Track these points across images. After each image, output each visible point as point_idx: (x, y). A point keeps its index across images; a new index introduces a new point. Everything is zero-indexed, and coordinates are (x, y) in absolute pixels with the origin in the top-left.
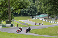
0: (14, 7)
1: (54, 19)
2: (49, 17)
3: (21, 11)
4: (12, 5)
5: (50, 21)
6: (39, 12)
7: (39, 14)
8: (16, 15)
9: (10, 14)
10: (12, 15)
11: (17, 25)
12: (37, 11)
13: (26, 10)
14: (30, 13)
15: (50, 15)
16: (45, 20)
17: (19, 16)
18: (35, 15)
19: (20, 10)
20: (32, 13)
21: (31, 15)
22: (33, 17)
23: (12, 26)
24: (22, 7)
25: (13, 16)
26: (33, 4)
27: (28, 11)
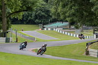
0: (12, 8)
1: (79, 30)
2: (70, 27)
3: (23, 16)
4: (9, 5)
5: (72, 34)
6: (53, 17)
7: (55, 21)
8: (15, 21)
9: (6, 19)
10: (8, 22)
11: (17, 39)
12: (51, 16)
13: (32, 14)
14: (40, 19)
15: (72, 23)
16: (63, 32)
17: (20, 24)
18: (47, 24)
19: (21, 13)
20: (42, 19)
21: (41, 23)
22: (44, 26)
23: (7, 41)
24: (25, 9)
25: (10, 23)
26: (45, 3)
27: (36, 16)
